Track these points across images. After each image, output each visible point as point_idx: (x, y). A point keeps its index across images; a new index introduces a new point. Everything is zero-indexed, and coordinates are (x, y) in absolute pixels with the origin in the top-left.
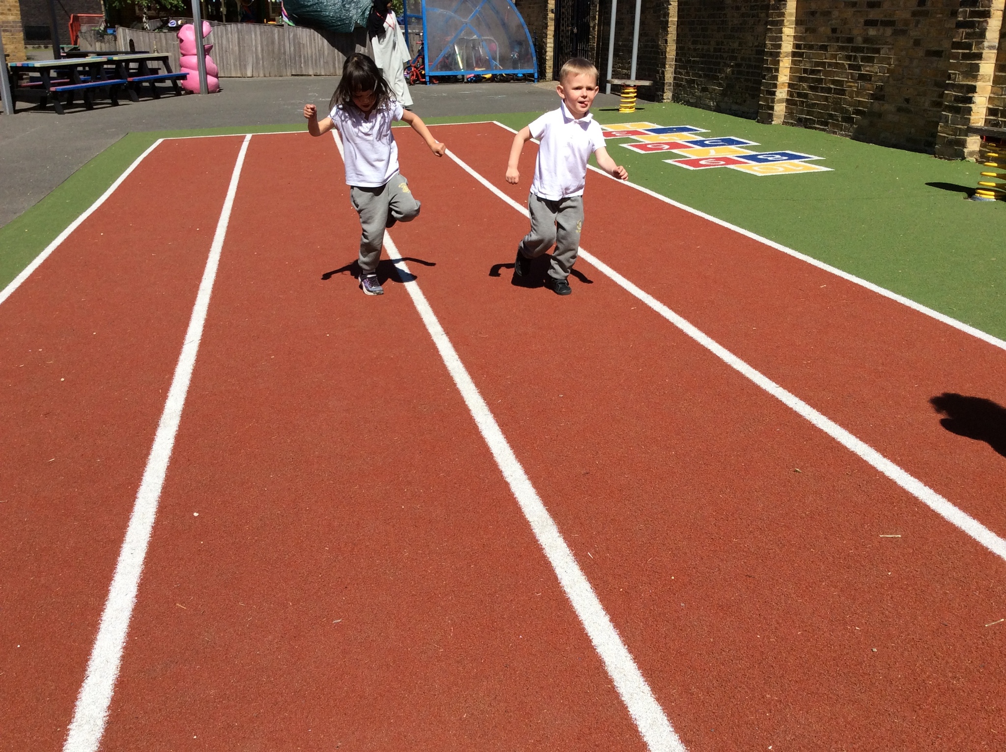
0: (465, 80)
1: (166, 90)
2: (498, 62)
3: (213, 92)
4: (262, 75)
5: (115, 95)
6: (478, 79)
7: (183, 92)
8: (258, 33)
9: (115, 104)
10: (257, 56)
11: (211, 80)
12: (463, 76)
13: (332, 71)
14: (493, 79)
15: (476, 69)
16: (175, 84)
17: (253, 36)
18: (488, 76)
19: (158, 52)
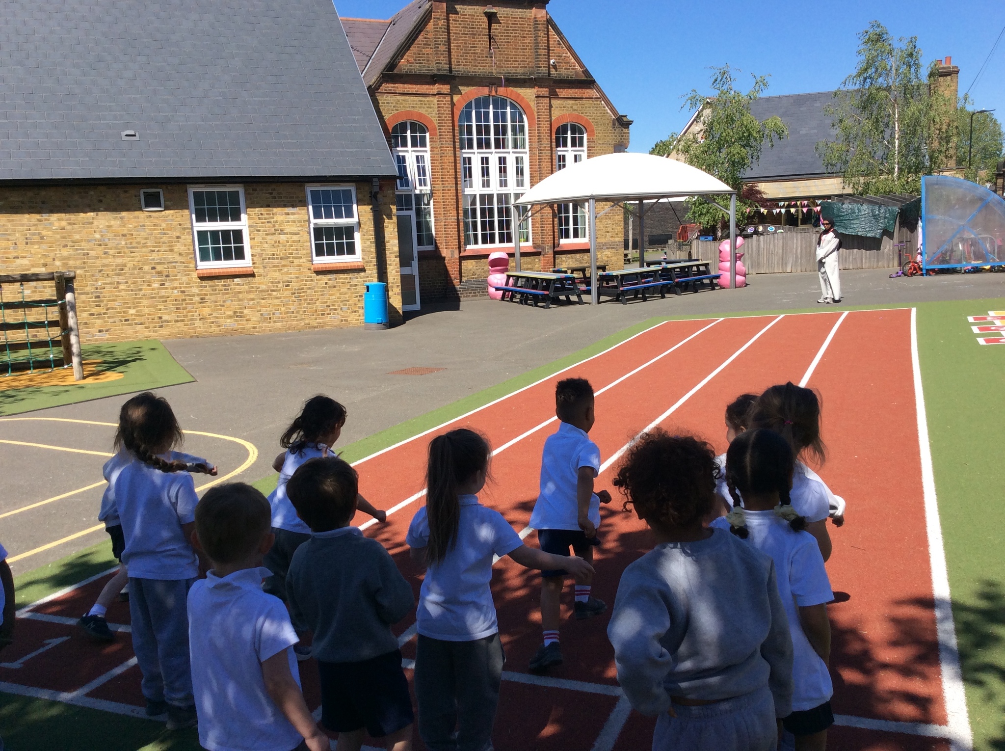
0: (963, 272)
1: (703, 286)
2: (996, 255)
3: (740, 287)
4: (799, 270)
5: (663, 292)
6: (977, 270)
7: (716, 288)
8: (799, 238)
9: (663, 297)
10: (797, 257)
11: (739, 278)
12: (961, 268)
13: (859, 265)
14: (992, 270)
15: (973, 262)
16: (711, 281)
17: (795, 241)
18: (988, 267)
19: (702, 261)
